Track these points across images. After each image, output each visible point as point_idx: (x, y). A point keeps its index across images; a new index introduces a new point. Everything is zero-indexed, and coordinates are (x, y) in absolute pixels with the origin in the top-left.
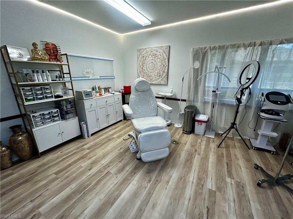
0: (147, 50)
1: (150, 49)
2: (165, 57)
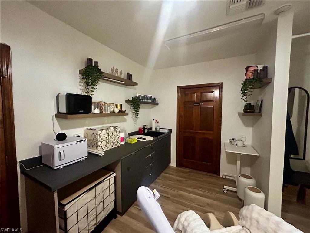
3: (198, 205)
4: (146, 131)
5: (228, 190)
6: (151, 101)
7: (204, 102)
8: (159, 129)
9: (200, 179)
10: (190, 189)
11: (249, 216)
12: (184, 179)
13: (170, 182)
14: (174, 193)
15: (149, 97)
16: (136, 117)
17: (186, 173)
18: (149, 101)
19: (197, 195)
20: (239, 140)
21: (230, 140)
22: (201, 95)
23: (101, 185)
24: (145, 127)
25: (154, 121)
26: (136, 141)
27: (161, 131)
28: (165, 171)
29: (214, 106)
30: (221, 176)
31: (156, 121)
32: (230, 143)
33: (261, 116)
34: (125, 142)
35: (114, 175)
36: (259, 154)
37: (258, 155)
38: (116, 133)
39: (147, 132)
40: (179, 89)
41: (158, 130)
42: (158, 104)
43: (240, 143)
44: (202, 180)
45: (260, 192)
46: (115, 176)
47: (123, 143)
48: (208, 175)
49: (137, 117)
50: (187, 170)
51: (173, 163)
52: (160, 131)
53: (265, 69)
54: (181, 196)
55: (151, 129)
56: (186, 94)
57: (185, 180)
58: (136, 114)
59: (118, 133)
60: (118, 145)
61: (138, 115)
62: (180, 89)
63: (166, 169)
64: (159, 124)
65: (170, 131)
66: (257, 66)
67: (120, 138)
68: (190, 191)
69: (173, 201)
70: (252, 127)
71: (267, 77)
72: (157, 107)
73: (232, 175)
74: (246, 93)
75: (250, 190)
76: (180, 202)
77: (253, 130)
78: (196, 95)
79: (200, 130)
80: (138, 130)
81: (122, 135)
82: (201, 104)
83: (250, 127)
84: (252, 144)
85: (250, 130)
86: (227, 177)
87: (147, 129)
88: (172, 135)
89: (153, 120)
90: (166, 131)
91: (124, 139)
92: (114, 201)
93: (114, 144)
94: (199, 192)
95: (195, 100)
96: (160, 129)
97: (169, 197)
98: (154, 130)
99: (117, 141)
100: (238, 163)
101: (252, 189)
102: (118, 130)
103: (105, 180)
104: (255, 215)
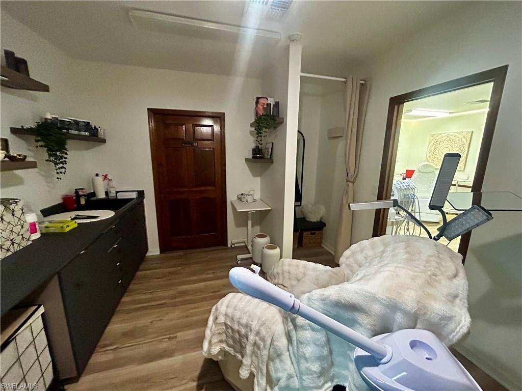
0: (443, 135)
1: (446, 134)
2: (465, 142)
3: (213, 293)
4: (83, 202)
5: (242, 260)
6: (87, 134)
7: (199, 142)
8: (114, 192)
9: (204, 259)
10: (194, 278)
11: (280, 272)
12: (180, 268)
13: (159, 280)
14: (171, 292)
15: (81, 123)
16: (58, 171)
17: (181, 257)
18: (83, 133)
19: (206, 281)
20: (248, 195)
21: (239, 196)
22: (194, 129)
23: (12, 345)
24: (81, 193)
25: (100, 179)
26: (76, 225)
27: (121, 196)
28: (141, 267)
29: (214, 149)
30: (229, 246)
31: (105, 177)
32: (238, 199)
33: (273, 162)
34: (41, 233)
35: (42, 310)
36: (270, 207)
37: (270, 209)
38: (13, 215)
39: (86, 201)
40: (152, 114)
41: (112, 195)
42: (103, 141)
43: (250, 199)
44: (206, 259)
45: (276, 248)
46: (43, 315)
47: (36, 236)
48: (213, 251)
49: (62, 170)
50: (181, 253)
51: (154, 248)
52: (119, 198)
53: (277, 104)
54: (184, 293)
55: (93, 194)
56: (167, 125)
57: (182, 268)
58: (56, 164)
59: (18, 213)
60: (25, 244)
61: (65, 166)
62: (155, 114)
63: (143, 263)
64: (113, 183)
65: (141, 194)
66: (268, 98)
67: (27, 227)
68: (195, 280)
69: (174, 305)
70: (260, 176)
71: (279, 116)
72: (103, 147)
73: (242, 240)
74: (261, 133)
75: (268, 249)
76: (187, 300)
77: (261, 180)
78: (184, 129)
79: (196, 187)
80: (60, 201)
81: (31, 218)
82: (194, 144)
83: (257, 176)
84: (261, 196)
85: (258, 179)
86: (236, 245)
87: (85, 195)
88: (145, 201)
89: (97, 175)
90: (134, 195)
91: (37, 227)
92: (51, 363)
93: (13, 244)
94: (208, 276)
95: (184, 138)
96: (117, 192)
97: (165, 303)
98: (102, 195)
99: (21, 233)
100: (250, 223)
101: (269, 248)
102: (17, 208)
103: (19, 332)
104: (286, 268)
